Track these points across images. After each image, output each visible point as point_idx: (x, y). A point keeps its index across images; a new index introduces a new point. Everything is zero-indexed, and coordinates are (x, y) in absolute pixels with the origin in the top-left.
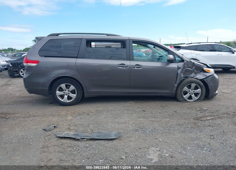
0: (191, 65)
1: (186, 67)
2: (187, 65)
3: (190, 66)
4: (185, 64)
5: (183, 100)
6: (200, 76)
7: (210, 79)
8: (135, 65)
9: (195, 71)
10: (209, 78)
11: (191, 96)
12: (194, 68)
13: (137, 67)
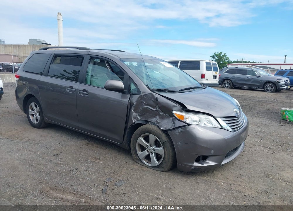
0: (153, 101)
1: (144, 103)
2: (145, 100)
3: (151, 102)
4: (141, 97)
5: (137, 159)
6: (166, 124)
7: (178, 134)
8: (82, 90)
9: (161, 113)
10: (177, 132)
11: (149, 155)
12: (158, 108)
13: (83, 94)
